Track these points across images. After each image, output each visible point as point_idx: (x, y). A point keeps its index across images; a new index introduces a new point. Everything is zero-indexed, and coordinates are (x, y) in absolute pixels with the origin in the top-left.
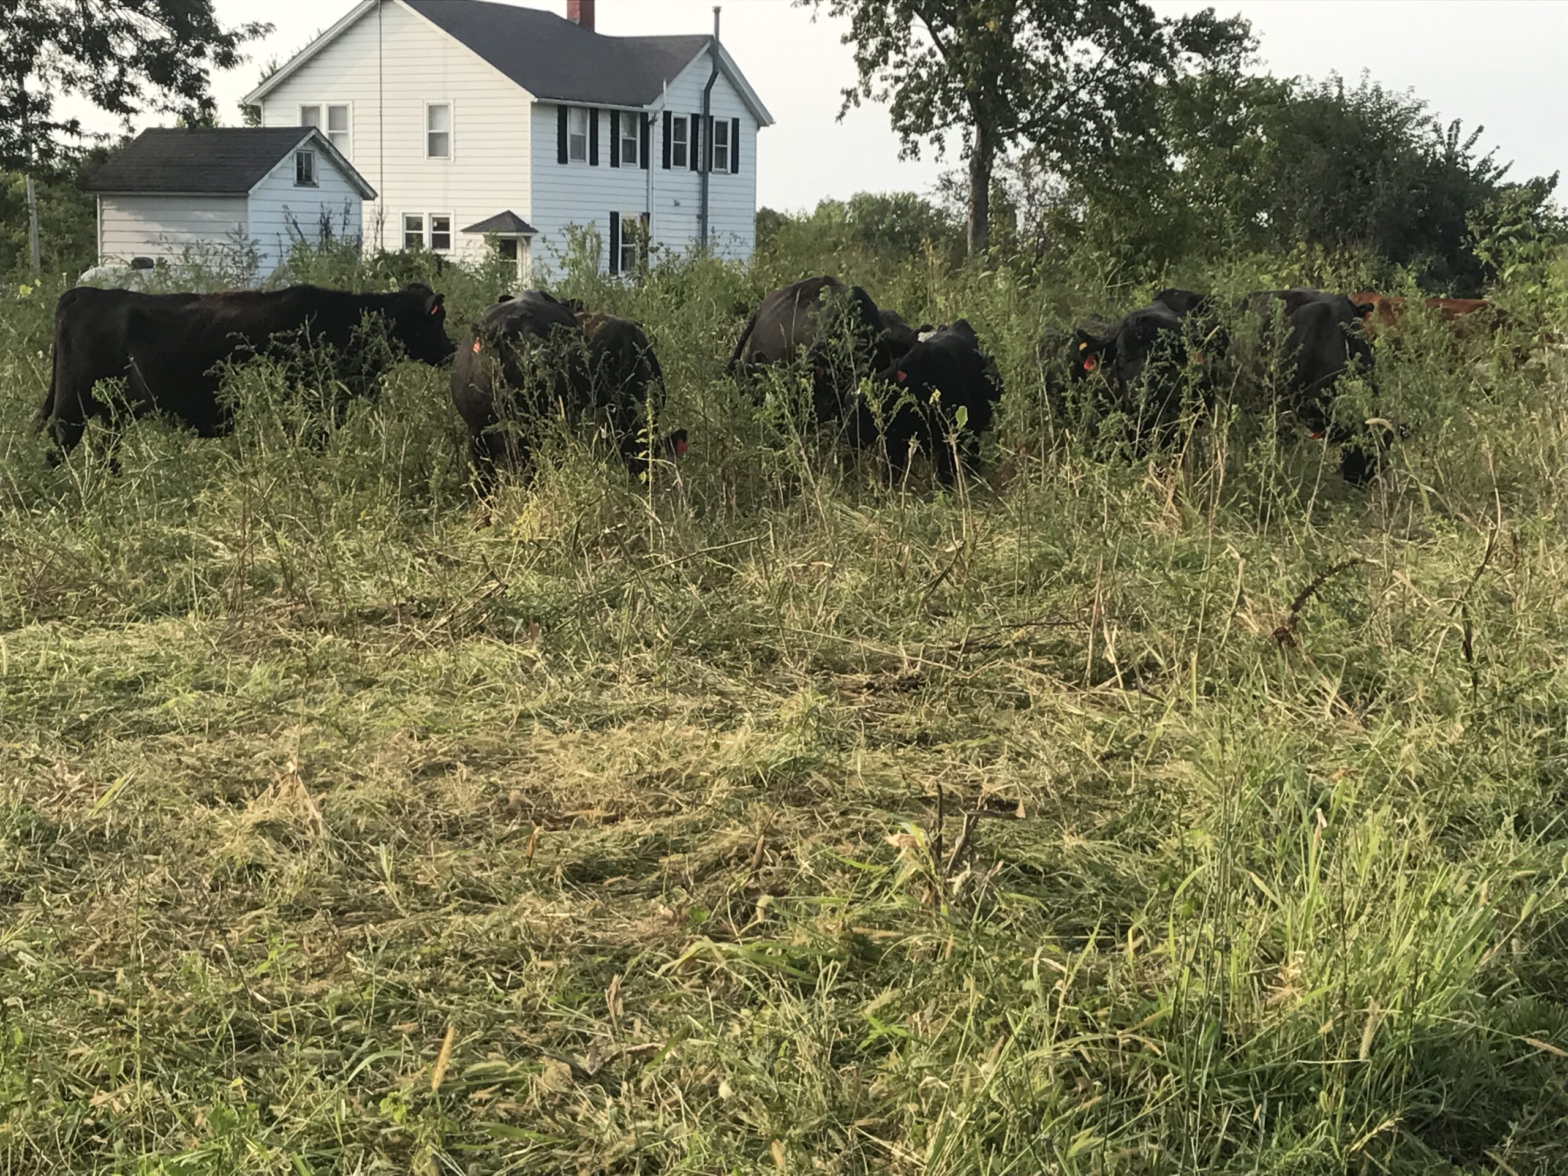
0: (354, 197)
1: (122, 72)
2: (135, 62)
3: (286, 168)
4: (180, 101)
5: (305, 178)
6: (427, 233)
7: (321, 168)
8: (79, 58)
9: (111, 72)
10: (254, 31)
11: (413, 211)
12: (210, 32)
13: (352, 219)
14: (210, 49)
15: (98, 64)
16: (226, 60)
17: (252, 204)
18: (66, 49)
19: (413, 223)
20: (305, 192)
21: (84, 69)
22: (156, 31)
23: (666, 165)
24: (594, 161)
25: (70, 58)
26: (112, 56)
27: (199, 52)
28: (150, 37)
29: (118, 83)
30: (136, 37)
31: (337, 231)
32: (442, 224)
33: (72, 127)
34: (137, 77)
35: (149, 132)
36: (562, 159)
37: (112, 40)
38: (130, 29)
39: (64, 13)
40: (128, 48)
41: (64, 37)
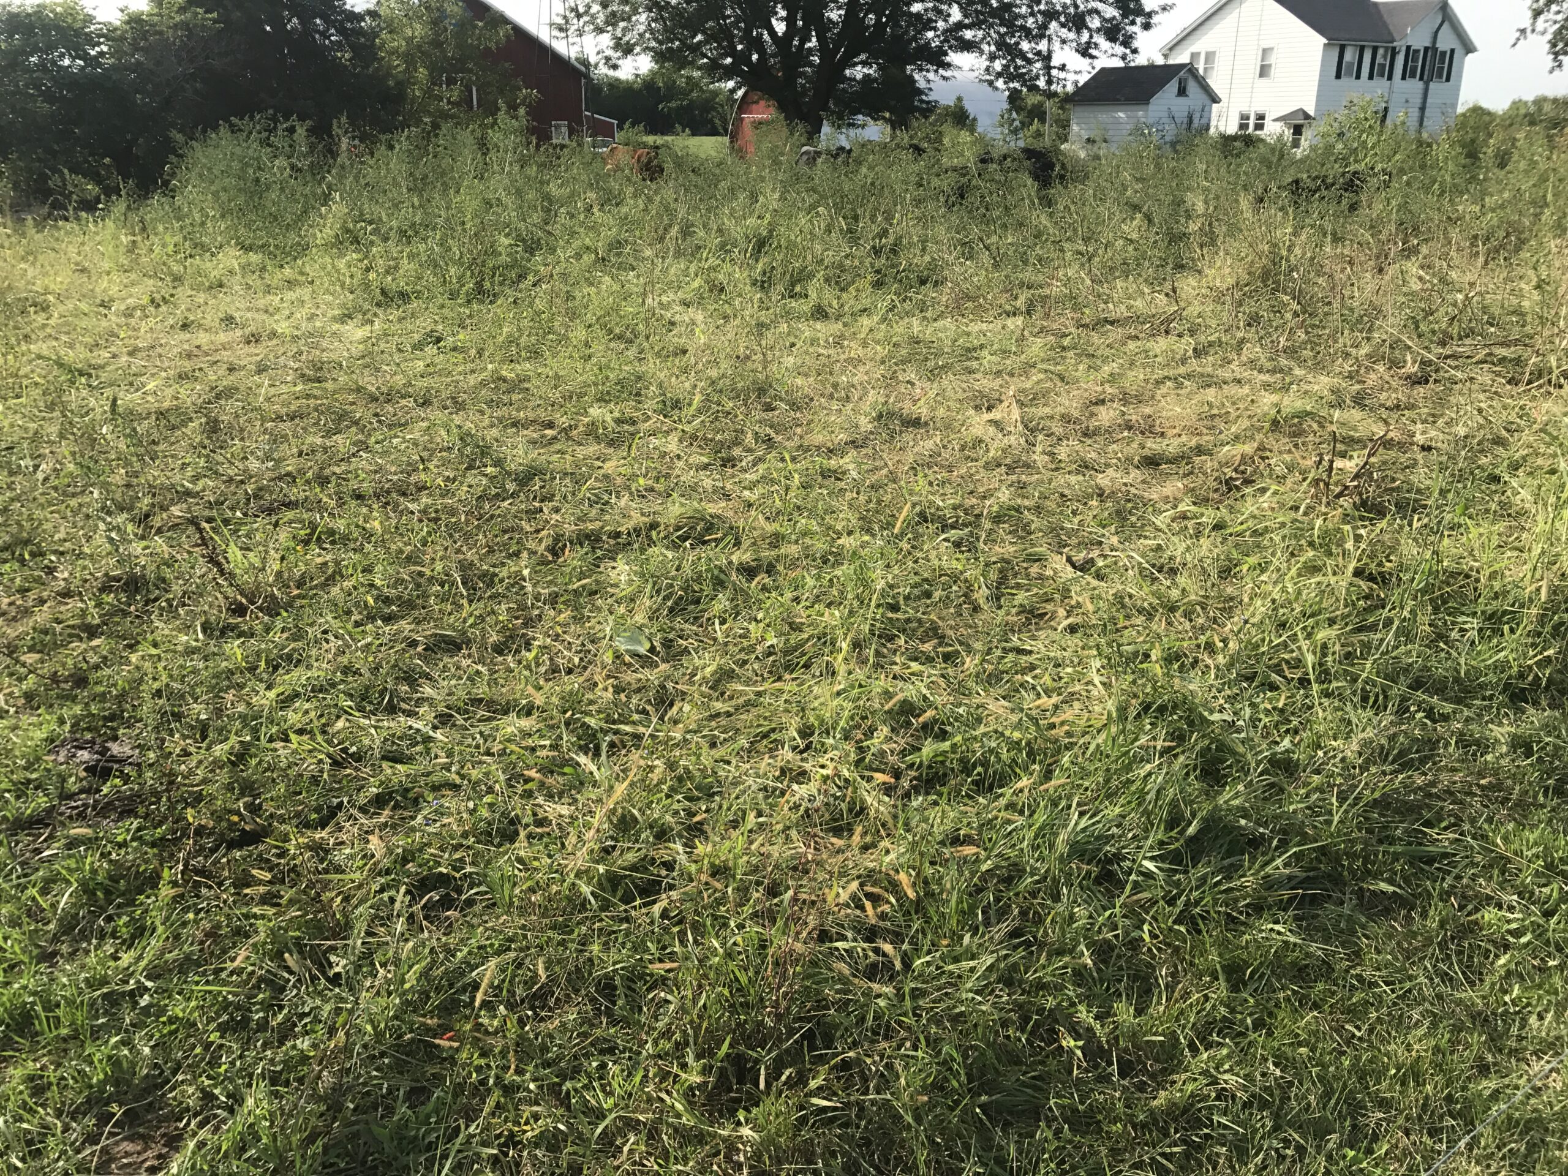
0: (1207, 101)
1: (1091, 37)
2: (1098, 30)
3: (1173, 86)
4: (1120, 50)
5: (1182, 92)
6: (1252, 123)
7: (1192, 87)
8: (1070, 30)
9: (1085, 37)
10: (1164, 9)
11: (1245, 109)
12: (1139, 11)
13: (1205, 114)
14: (1139, 20)
15: (1079, 32)
16: (1147, 26)
17: (1151, 107)
18: (1063, 25)
19: (1245, 117)
20: (1182, 100)
21: (1072, 35)
22: (1110, 12)
23: (1403, 78)
24: (1358, 77)
25: (1065, 30)
26: (1088, 28)
27: (1133, 23)
28: (1108, 16)
29: (1088, 43)
30: (1100, 16)
31: (1196, 121)
32: (1261, 117)
33: (1063, 68)
34: (1100, 40)
35: (1103, 70)
36: (1338, 76)
37: (1088, 19)
38: (1097, 12)
39: (1065, 6)
40: (1095, 23)
41: (1062, 19)
